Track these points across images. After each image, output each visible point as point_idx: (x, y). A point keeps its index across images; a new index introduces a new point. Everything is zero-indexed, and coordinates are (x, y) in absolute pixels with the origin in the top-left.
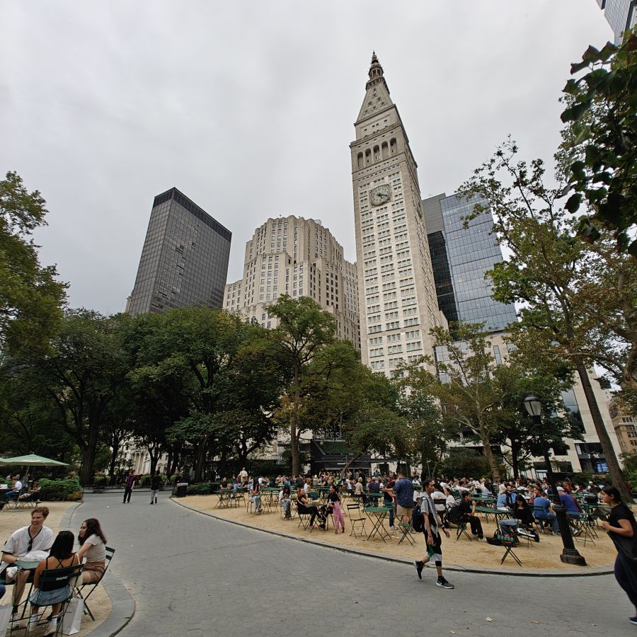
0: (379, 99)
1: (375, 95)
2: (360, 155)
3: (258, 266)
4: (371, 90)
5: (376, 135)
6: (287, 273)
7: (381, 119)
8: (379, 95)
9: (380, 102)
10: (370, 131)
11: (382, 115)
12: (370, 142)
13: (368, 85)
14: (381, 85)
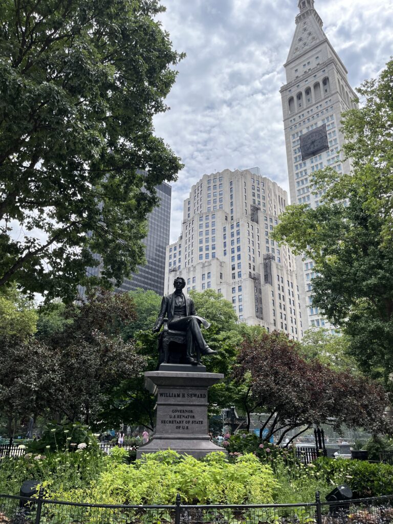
0: (310, 34)
1: (305, 30)
2: (291, 100)
3: (196, 225)
4: (301, 24)
5: (307, 75)
6: (225, 230)
7: (313, 56)
8: (310, 29)
9: (310, 37)
10: (301, 70)
11: (314, 52)
12: (302, 84)
13: (299, 19)
14: (311, 17)
